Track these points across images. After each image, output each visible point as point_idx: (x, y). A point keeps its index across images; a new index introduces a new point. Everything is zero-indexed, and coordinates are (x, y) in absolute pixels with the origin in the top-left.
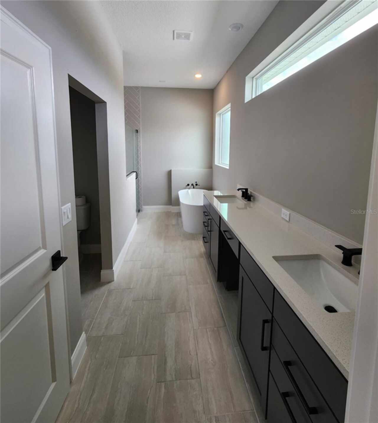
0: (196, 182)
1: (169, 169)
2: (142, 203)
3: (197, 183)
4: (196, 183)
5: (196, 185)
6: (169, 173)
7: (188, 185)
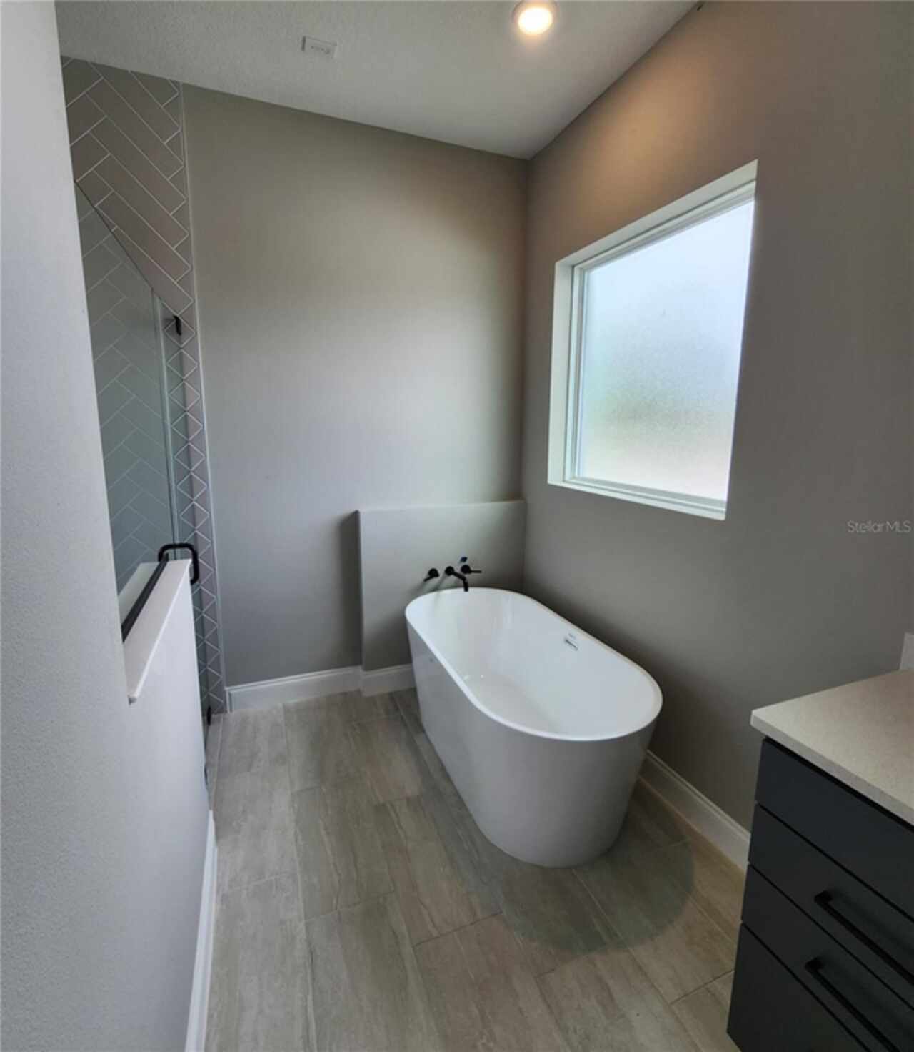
0: (464, 559)
1: (348, 510)
2: (222, 677)
3: (467, 563)
4: (463, 564)
5: (466, 569)
6: (349, 529)
7: (433, 573)
